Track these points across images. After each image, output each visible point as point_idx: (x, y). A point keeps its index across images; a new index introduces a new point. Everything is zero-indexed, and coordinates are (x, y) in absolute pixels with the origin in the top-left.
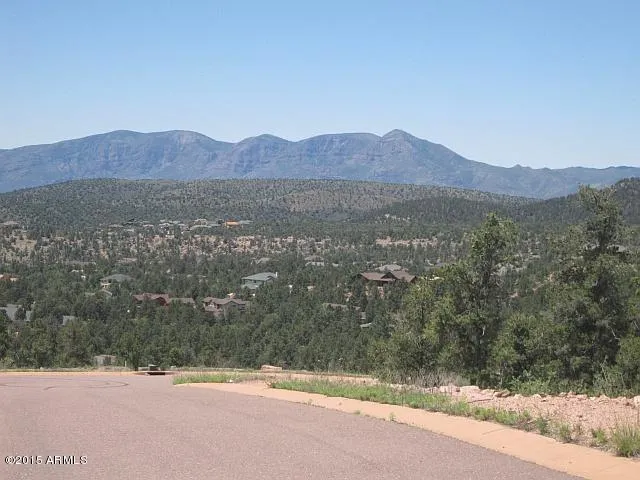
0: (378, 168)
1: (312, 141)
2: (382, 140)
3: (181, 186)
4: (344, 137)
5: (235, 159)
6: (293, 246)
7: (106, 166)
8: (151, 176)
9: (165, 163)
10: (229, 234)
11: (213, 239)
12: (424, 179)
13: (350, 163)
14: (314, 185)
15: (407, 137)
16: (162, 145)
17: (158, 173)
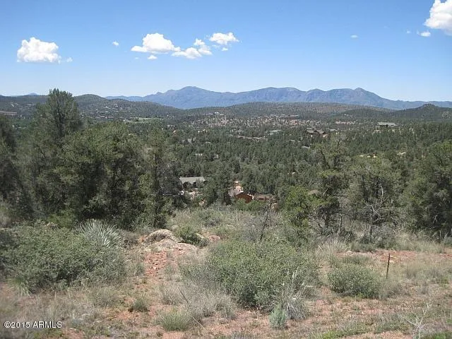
0: (352, 100)
2: (354, 91)
4: (341, 90)
5: (306, 97)
6: (308, 123)
7: (266, 99)
8: (280, 101)
9: (284, 97)
10: (290, 119)
11: (283, 121)
12: (367, 104)
13: (343, 98)
14: (327, 105)
15: (362, 90)
16: (283, 92)
17: (283, 100)
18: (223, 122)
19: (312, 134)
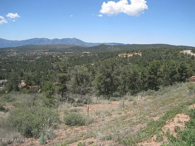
0: (71, 43)
1: (62, 39)
2: (72, 39)
3: (42, 45)
5: (52, 42)
6: (53, 53)
7: (34, 43)
8: (40, 44)
9: (42, 42)
10: (44, 52)
11: (42, 52)
13: (68, 42)
14: (61, 45)
16: (42, 40)
18: (15, 54)
19: (55, 58)
